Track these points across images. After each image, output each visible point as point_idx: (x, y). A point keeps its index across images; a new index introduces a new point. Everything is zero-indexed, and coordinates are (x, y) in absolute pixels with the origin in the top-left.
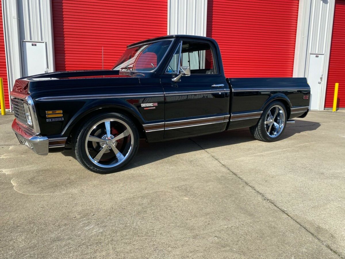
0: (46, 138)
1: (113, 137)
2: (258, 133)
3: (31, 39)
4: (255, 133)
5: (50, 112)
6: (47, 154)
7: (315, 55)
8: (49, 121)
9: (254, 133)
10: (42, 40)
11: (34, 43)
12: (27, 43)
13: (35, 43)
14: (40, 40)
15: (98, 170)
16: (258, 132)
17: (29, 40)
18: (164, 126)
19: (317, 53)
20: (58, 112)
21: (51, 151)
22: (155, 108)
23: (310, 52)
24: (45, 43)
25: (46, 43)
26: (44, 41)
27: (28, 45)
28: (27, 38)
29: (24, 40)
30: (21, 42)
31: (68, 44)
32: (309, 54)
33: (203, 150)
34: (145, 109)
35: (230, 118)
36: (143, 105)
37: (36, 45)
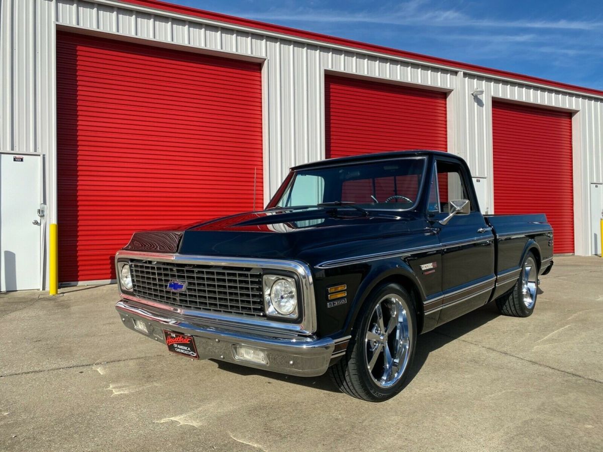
1: (385, 330)
2: (512, 304)
3: (12, 149)
4: (507, 303)
5: (333, 289)
7: (476, 179)
8: (330, 306)
9: (505, 304)
10: (35, 151)
11: (17, 156)
12: (2, 155)
13: (21, 156)
14: (32, 151)
16: (514, 302)
17: (8, 150)
18: (442, 302)
20: (340, 288)
24: (42, 156)
25: (44, 155)
26: (39, 151)
27: (6, 160)
28: (5, 145)
34: (426, 273)
35: (496, 281)
36: (423, 267)
37: (22, 160)
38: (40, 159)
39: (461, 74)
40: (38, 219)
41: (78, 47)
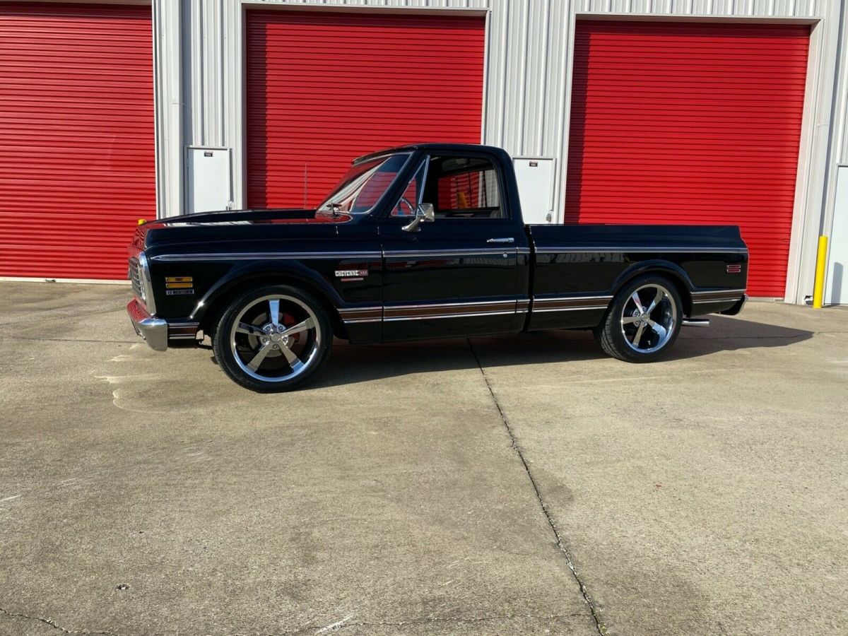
0: (163, 323)
1: (284, 328)
3: (203, 144)
5: (173, 279)
6: (165, 350)
8: (170, 294)
10: (223, 145)
11: (208, 151)
12: (195, 151)
13: (211, 151)
14: (220, 146)
15: (252, 383)
17: (199, 145)
18: (382, 314)
20: (185, 279)
21: (173, 344)
22: (362, 279)
23: (838, 161)
24: (228, 150)
25: (231, 150)
26: (227, 146)
27: (198, 156)
28: (196, 141)
29: (191, 146)
30: (185, 149)
31: (274, 151)
32: (836, 167)
33: (479, 369)
34: (342, 280)
35: (530, 306)
36: (339, 273)
37: (211, 155)
38: (227, 153)
41: (268, 25)
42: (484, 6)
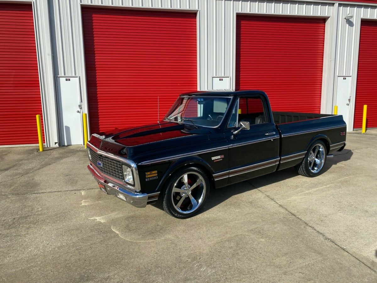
0: (145, 195)
1: (190, 186)
4: (300, 170)
5: (149, 173)
7: (343, 77)
8: (148, 180)
10: (75, 75)
11: (67, 78)
12: (60, 78)
13: (69, 78)
14: (74, 75)
15: (180, 216)
16: (303, 169)
17: (63, 75)
18: (229, 174)
19: (344, 75)
20: (153, 172)
23: (337, 75)
24: (78, 77)
25: (79, 77)
26: (77, 75)
27: (62, 81)
28: (61, 73)
29: (58, 76)
30: (56, 78)
31: (100, 76)
32: (337, 77)
33: (256, 189)
34: (215, 161)
35: (280, 160)
36: (213, 158)
37: (69, 80)
38: (78, 79)
39: (336, 5)
40: (79, 110)
41: (93, 15)
42: (197, 8)
